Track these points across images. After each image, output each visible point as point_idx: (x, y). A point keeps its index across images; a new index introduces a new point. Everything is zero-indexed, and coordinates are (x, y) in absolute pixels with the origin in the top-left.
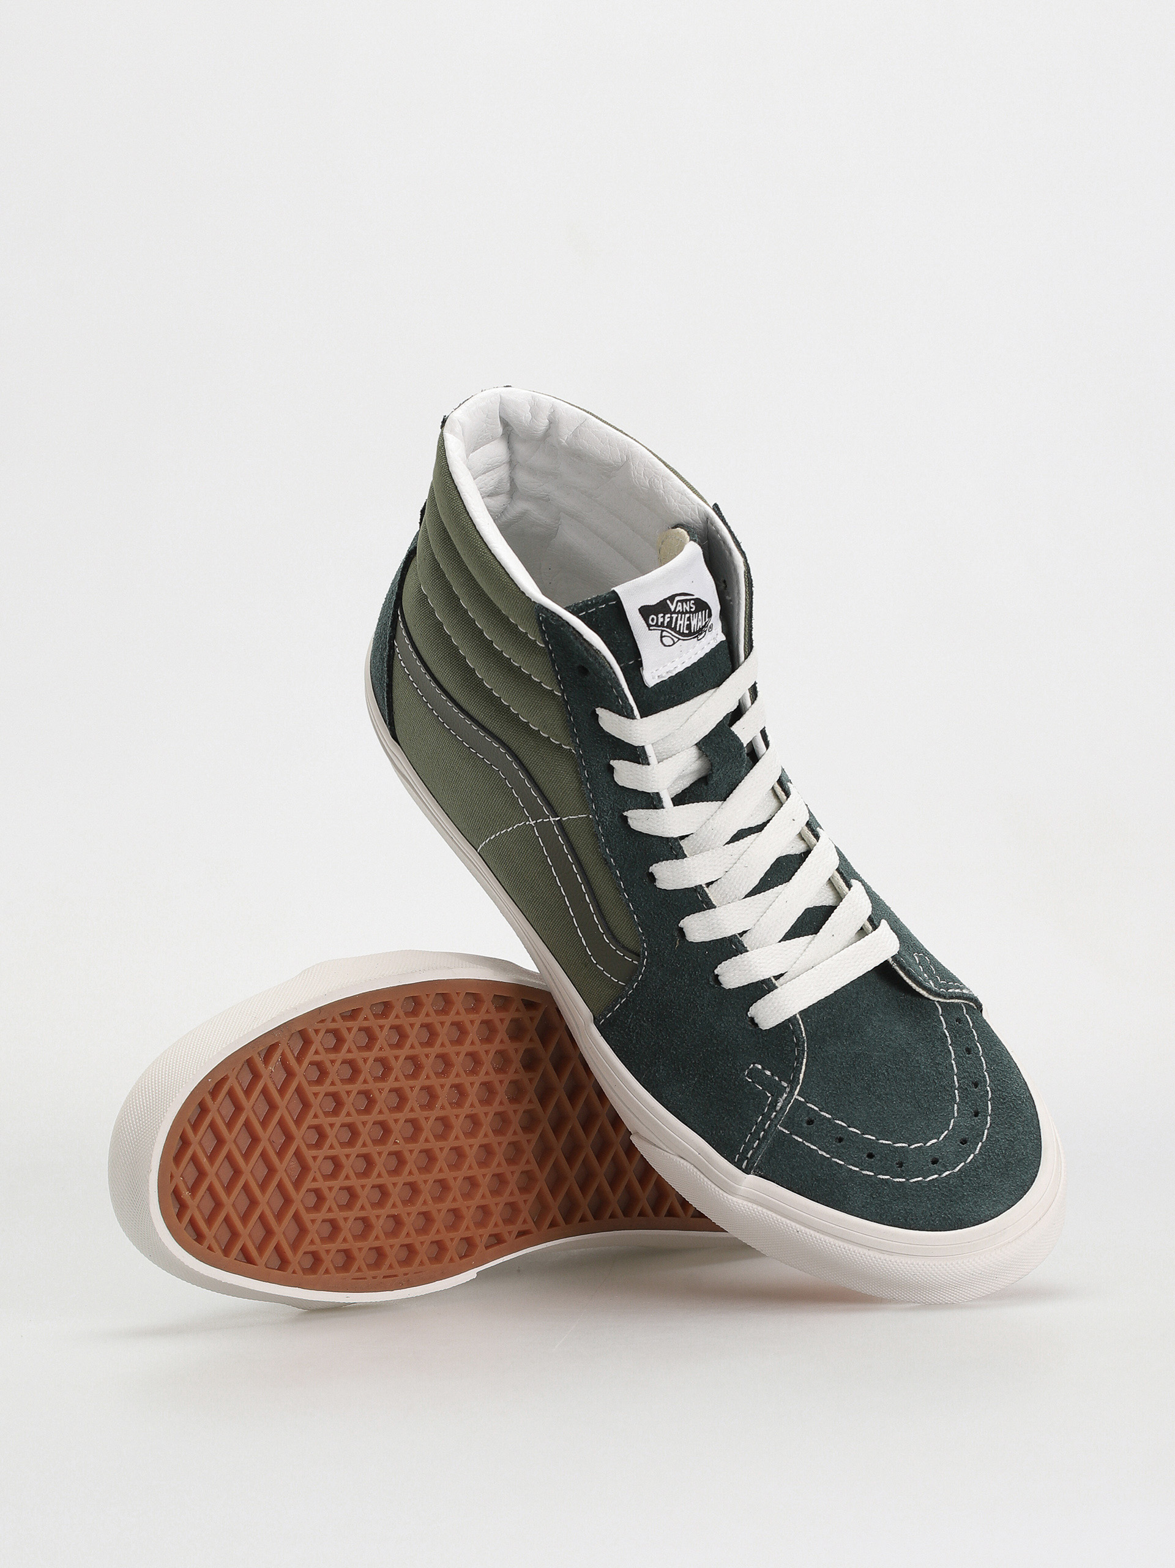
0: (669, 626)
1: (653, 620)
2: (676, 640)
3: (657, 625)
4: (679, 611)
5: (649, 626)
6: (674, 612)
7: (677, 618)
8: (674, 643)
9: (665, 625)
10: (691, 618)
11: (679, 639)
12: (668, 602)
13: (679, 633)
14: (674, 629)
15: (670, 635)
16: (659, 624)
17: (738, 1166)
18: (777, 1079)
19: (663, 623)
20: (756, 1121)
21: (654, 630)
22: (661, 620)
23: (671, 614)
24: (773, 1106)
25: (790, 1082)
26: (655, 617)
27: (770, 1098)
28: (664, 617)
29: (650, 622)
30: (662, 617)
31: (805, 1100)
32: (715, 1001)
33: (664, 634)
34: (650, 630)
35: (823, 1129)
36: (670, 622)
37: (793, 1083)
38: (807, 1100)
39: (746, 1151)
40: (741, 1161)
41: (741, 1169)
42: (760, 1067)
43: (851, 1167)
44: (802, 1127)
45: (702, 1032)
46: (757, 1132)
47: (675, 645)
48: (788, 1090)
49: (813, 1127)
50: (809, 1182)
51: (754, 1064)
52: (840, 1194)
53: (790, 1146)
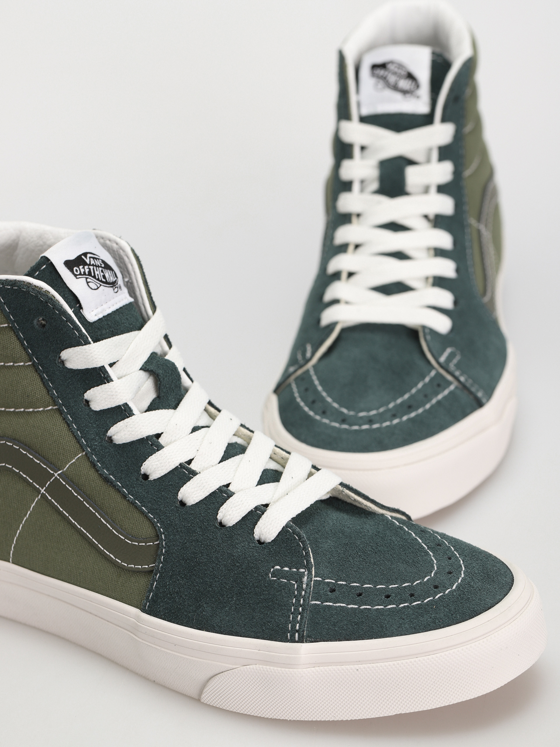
0: (90, 274)
1: (77, 271)
2: (99, 285)
3: (80, 274)
4: (93, 264)
5: (75, 275)
6: (90, 265)
7: (93, 269)
8: (98, 288)
9: (87, 273)
10: (104, 271)
11: (101, 285)
12: (83, 257)
13: (98, 279)
14: (94, 277)
15: (92, 281)
16: (82, 273)
17: (293, 641)
18: (295, 570)
19: (84, 272)
20: (292, 602)
21: (80, 278)
22: (82, 271)
23: (89, 266)
24: (300, 588)
25: (305, 567)
26: (78, 269)
27: (296, 585)
28: (84, 268)
29: (75, 273)
30: (82, 268)
31: (322, 579)
32: (227, 537)
33: (88, 280)
34: (77, 278)
35: (344, 592)
36: (90, 272)
37: (308, 567)
38: (323, 578)
39: (294, 626)
40: (293, 636)
41: (295, 642)
42: (278, 567)
43: (377, 607)
44: (328, 595)
45: (225, 563)
46: (296, 610)
47: (99, 289)
48: (306, 573)
49: (337, 593)
50: (351, 628)
51: (273, 567)
52: (378, 627)
53: (325, 611)
